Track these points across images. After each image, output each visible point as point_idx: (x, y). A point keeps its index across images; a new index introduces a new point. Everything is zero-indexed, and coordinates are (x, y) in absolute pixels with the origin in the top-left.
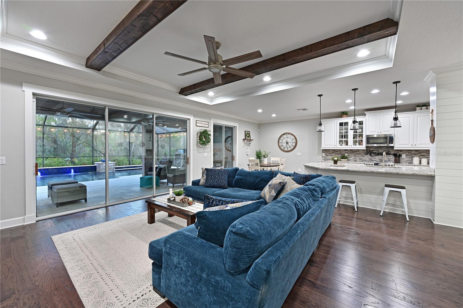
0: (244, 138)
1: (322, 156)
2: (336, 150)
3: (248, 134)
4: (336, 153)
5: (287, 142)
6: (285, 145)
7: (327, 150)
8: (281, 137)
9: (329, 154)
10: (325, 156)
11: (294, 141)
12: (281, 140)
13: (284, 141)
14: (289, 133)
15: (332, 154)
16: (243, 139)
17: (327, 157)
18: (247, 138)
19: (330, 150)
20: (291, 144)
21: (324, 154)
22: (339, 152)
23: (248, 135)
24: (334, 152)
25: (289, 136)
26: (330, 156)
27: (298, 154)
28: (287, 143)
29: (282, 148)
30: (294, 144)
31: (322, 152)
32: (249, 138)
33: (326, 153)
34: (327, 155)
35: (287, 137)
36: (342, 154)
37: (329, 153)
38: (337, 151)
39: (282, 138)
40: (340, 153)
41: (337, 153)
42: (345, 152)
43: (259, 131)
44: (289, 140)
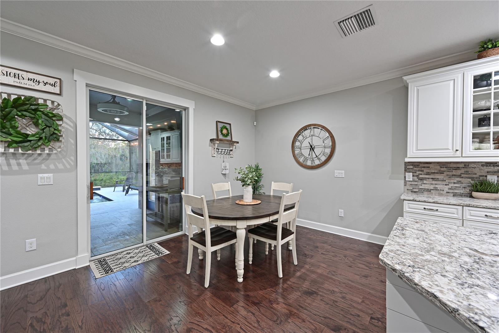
0: (215, 137)
1: (405, 182)
2: (452, 165)
3: (227, 129)
4: (451, 173)
5: (311, 146)
6: (306, 152)
7: (421, 165)
8: (297, 135)
9: (427, 176)
10: (414, 181)
11: (329, 142)
12: (299, 141)
13: (306, 144)
14: (316, 126)
15: (437, 176)
16: (212, 140)
17: (420, 183)
18: (221, 137)
19: (431, 166)
20: (321, 152)
21: (409, 176)
22: (462, 171)
23: (225, 131)
24: (445, 169)
25: (317, 131)
26: (431, 181)
27: (337, 173)
28: (312, 148)
29: (301, 160)
30: (328, 151)
31: (405, 170)
32: (229, 138)
33: (418, 173)
34: (422, 179)
35: (312, 133)
36: (474, 176)
37: (428, 174)
38: (455, 166)
39: (300, 138)
40: (467, 173)
41: (454, 172)
42: (486, 169)
43: (255, 125)
44: (316, 142)
